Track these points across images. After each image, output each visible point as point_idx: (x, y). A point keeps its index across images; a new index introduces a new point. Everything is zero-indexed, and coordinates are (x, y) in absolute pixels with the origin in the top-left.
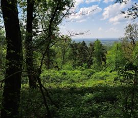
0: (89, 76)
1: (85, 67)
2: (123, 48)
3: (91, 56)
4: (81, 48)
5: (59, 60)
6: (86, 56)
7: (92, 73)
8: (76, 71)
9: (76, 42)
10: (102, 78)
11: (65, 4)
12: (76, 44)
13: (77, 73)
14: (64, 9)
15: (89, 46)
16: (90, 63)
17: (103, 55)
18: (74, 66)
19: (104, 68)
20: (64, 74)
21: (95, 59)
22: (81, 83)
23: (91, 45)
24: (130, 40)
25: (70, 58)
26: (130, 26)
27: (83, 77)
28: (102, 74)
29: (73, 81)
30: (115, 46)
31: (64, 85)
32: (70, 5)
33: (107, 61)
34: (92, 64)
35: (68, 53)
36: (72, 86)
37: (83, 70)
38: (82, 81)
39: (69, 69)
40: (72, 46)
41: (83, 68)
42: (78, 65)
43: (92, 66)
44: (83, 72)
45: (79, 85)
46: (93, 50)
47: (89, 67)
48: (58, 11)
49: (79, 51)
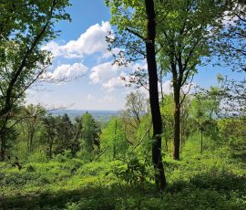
0: (74, 169)
1: (68, 156)
2: (124, 125)
3: (77, 138)
4: (62, 125)
5: (23, 145)
6: (69, 137)
7: (79, 166)
8: (51, 163)
9: (54, 116)
10: (93, 174)
11: (37, 59)
12: (52, 118)
13: (53, 167)
14: (34, 67)
15: (74, 122)
16: (75, 148)
17: (95, 136)
18: (49, 155)
19: (96, 156)
20: (31, 169)
21: (83, 142)
22: (60, 183)
23: (78, 121)
24: (132, 114)
25: (42, 141)
26: (132, 94)
27: (64, 173)
28: (93, 166)
29: (46, 181)
30: (114, 122)
31: (30, 189)
32: (45, 61)
33: (101, 145)
34: (78, 149)
35: (39, 133)
36: (44, 190)
37: (63, 161)
38: (61, 180)
39: (40, 161)
40: (46, 121)
41: (64, 157)
42: (56, 153)
43: (79, 154)
44: (64, 165)
45: (56, 188)
46: (81, 127)
47: (73, 154)
48: (24, 68)
49: (58, 130)
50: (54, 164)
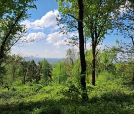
0: (38, 90)
1: (34, 83)
2: (65, 66)
3: (39, 73)
4: (31, 66)
5: (9, 77)
6: (35, 72)
7: (40, 88)
8: (25, 87)
9: (26, 61)
10: (48, 92)
11: (18, 30)
12: (26, 62)
13: (26, 89)
14: (16, 34)
15: (37, 64)
16: (38, 79)
17: (49, 72)
18: (24, 82)
19: (50, 83)
20: (14, 90)
21: (42, 75)
22: (30, 97)
23: (40, 64)
24: (70, 61)
25: (20, 74)
26: (70, 49)
27: (32, 92)
28: (48, 88)
29: (22, 96)
30: (59, 64)
31: (13, 101)
32: (22, 31)
33: (52, 77)
34: (40, 79)
35: (18, 70)
36: (21, 101)
37: (31, 85)
39: (19, 85)
40: (22, 64)
41: (32, 83)
42: (27, 81)
43: (40, 82)
44: (32, 87)
45: (27, 100)
46: (41, 67)
47: (37, 82)
48: (11, 34)
49: (29, 68)
50: (27, 87)
